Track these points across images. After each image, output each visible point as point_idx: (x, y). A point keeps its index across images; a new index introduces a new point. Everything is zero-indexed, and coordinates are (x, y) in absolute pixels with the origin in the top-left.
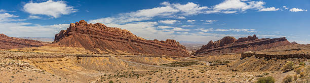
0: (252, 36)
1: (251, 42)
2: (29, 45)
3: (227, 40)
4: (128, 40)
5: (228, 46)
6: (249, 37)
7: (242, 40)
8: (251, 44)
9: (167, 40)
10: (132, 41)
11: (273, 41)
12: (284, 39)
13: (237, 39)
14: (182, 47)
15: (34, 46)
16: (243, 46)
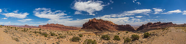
0: (159, 22)
1: (158, 24)
2: (73, 29)
3: (149, 24)
4: (112, 25)
5: (149, 26)
6: (158, 22)
7: (155, 23)
8: (159, 25)
9: (127, 25)
10: (113, 26)
11: (167, 24)
12: (171, 23)
13: (153, 23)
14: (132, 27)
15: (74, 29)
16: (155, 26)
